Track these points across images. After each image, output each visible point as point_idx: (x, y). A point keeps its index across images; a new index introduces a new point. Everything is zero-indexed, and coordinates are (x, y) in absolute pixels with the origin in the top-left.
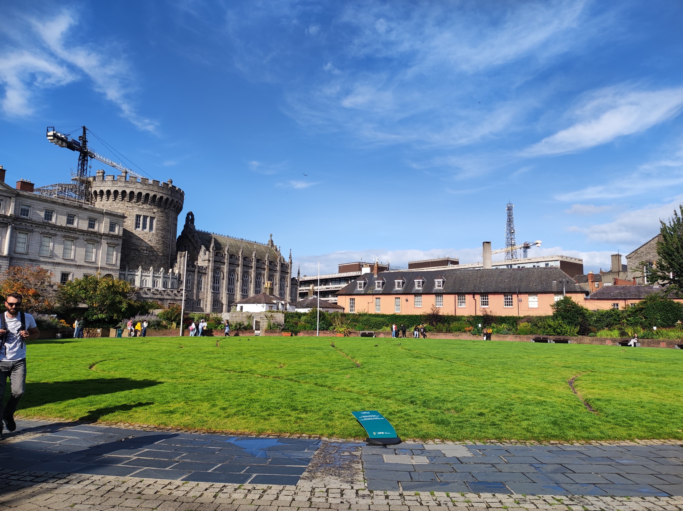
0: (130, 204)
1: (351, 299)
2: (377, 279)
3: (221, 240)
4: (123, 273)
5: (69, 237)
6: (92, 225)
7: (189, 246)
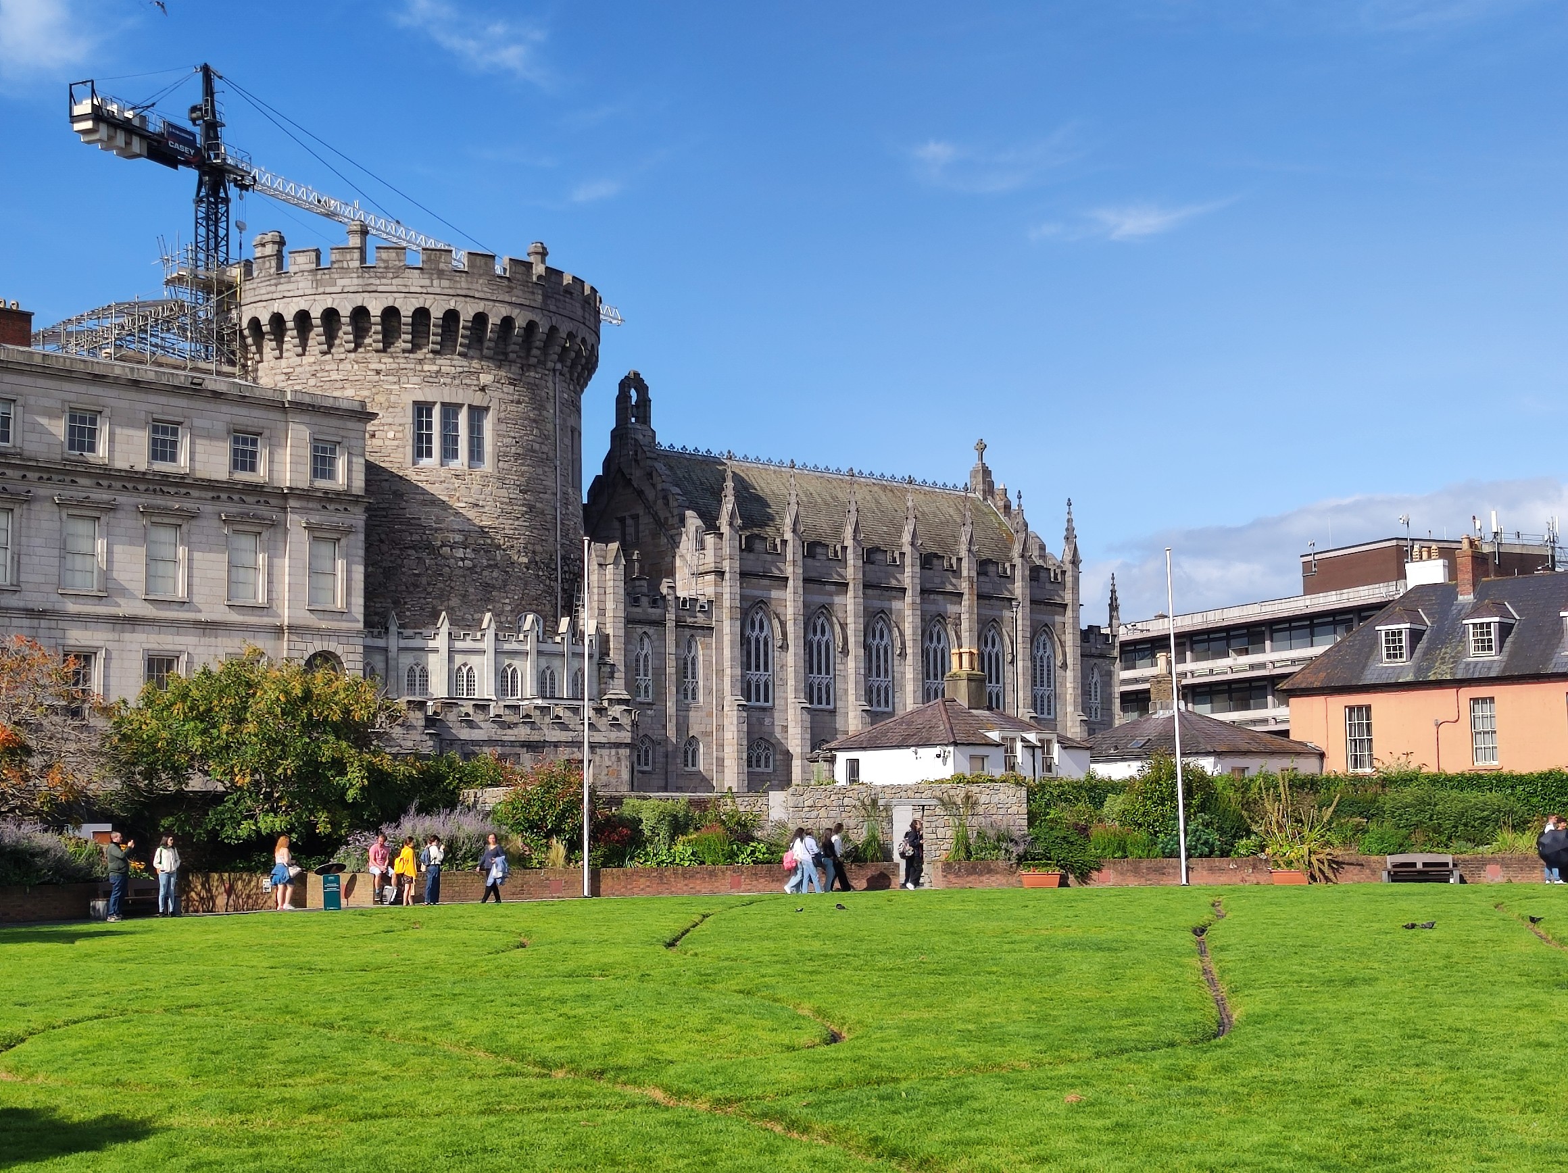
0: (387, 362)
1: (1351, 709)
2: (1476, 611)
3: (764, 484)
4: (381, 643)
5: (165, 511)
6: (244, 459)
7: (636, 517)
